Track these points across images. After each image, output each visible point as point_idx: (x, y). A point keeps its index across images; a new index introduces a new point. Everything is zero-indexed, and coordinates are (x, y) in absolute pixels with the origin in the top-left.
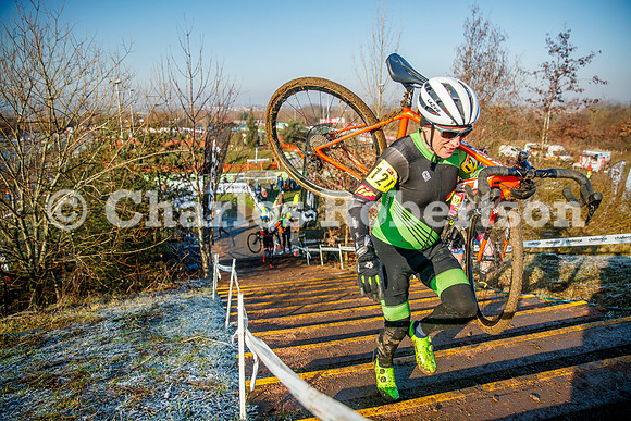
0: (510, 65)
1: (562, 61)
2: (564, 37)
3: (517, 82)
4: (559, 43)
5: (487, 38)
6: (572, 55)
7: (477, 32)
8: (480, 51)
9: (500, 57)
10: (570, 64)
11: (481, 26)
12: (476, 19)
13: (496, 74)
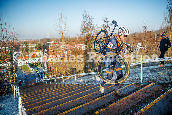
0: (95, 25)
1: (107, 24)
2: (106, 18)
3: (97, 29)
4: (105, 20)
5: (89, 19)
6: (109, 23)
7: (86, 17)
8: (87, 22)
9: (92, 23)
10: (108, 25)
11: (87, 16)
12: (86, 14)
13: (92, 28)
